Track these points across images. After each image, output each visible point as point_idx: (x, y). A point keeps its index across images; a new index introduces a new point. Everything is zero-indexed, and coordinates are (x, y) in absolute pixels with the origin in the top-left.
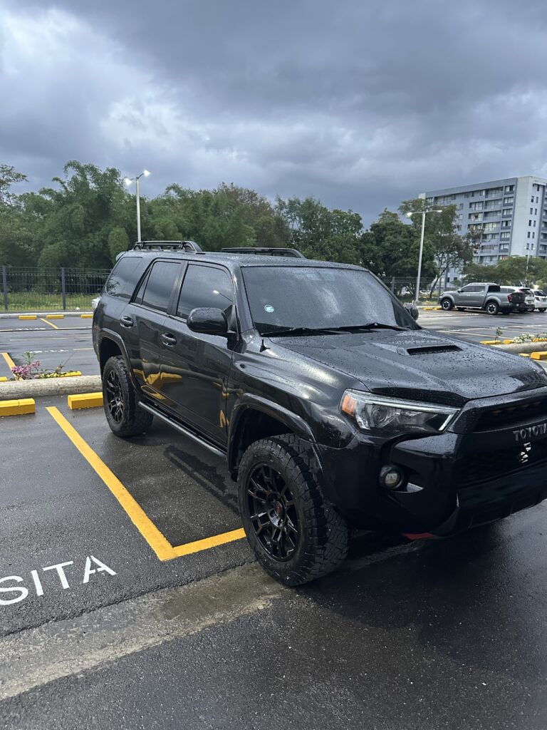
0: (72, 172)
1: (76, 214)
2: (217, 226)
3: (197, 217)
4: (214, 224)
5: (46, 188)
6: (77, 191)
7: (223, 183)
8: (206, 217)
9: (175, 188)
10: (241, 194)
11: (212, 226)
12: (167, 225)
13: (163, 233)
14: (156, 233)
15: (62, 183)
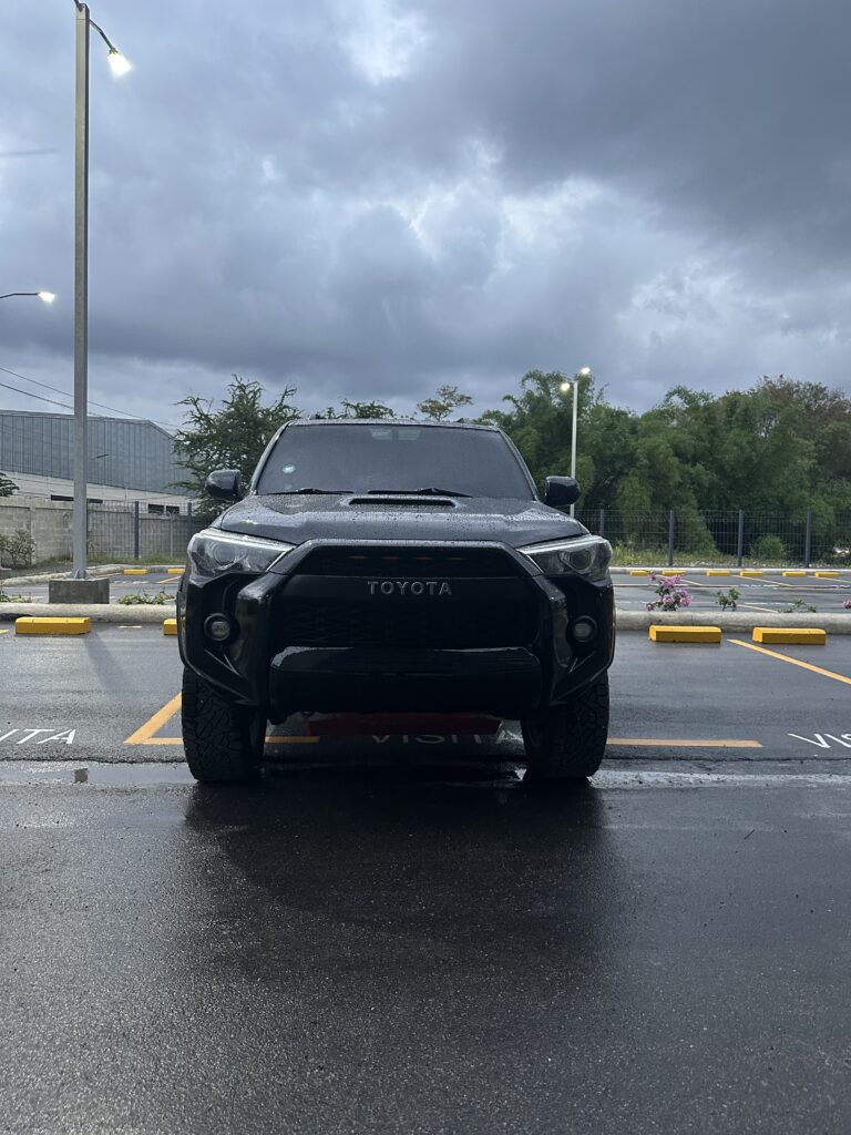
0: (532, 386)
1: (527, 441)
2: (744, 444)
3: (713, 432)
4: (739, 440)
5: (491, 410)
6: (532, 410)
7: (766, 377)
8: (728, 431)
9: (680, 392)
10: (797, 391)
11: (736, 444)
12: (656, 447)
13: (648, 459)
14: (638, 459)
15: (515, 402)
